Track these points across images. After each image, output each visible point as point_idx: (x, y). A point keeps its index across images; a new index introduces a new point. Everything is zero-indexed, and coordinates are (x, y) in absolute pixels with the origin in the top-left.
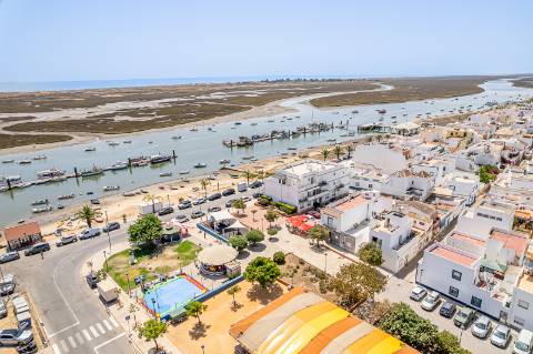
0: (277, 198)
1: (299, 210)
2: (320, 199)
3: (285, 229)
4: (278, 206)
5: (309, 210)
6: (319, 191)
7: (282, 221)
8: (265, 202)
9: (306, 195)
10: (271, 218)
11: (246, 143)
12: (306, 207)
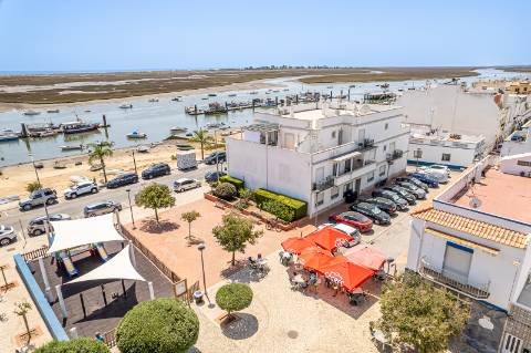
0: (256, 180)
1: (313, 211)
2: (358, 181)
3: (278, 273)
4: (259, 200)
5: (337, 208)
6: (359, 163)
7: (269, 245)
8: (229, 193)
9: (328, 171)
10: (233, 239)
11: (216, 111)
12: (328, 203)
